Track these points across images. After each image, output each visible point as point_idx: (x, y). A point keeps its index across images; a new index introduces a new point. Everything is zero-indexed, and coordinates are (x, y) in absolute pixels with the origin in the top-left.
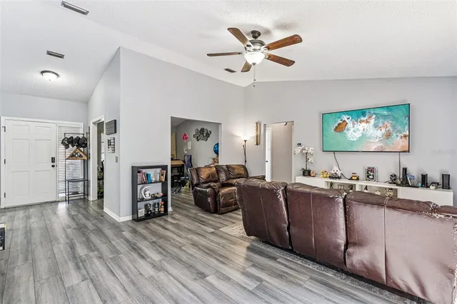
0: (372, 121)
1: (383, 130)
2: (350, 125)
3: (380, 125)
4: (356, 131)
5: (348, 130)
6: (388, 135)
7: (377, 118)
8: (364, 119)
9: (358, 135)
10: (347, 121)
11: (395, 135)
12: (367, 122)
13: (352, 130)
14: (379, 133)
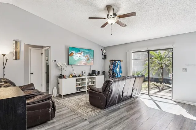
0: (83, 54)
1: (86, 58)
2: (74, 54)
3: (85, 56)
4: (76, 57)
5: (74, 56)
6: (88, 59)
7: (84, 53)
8: (80, 53)
9: (77, 58)
10: (74, 53)
11: (90, 59)
12: (81, 54)
13: (75, 56)
14: (85, 58)
